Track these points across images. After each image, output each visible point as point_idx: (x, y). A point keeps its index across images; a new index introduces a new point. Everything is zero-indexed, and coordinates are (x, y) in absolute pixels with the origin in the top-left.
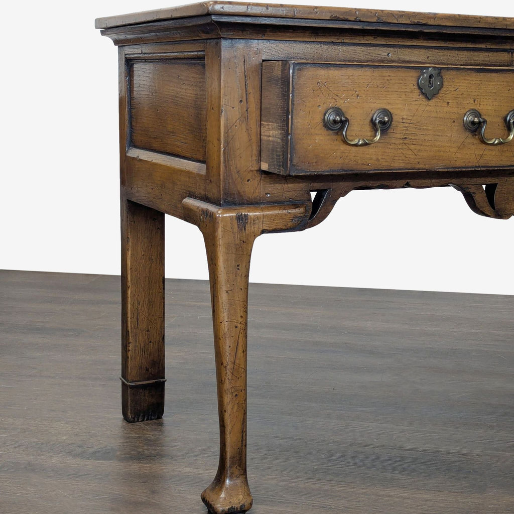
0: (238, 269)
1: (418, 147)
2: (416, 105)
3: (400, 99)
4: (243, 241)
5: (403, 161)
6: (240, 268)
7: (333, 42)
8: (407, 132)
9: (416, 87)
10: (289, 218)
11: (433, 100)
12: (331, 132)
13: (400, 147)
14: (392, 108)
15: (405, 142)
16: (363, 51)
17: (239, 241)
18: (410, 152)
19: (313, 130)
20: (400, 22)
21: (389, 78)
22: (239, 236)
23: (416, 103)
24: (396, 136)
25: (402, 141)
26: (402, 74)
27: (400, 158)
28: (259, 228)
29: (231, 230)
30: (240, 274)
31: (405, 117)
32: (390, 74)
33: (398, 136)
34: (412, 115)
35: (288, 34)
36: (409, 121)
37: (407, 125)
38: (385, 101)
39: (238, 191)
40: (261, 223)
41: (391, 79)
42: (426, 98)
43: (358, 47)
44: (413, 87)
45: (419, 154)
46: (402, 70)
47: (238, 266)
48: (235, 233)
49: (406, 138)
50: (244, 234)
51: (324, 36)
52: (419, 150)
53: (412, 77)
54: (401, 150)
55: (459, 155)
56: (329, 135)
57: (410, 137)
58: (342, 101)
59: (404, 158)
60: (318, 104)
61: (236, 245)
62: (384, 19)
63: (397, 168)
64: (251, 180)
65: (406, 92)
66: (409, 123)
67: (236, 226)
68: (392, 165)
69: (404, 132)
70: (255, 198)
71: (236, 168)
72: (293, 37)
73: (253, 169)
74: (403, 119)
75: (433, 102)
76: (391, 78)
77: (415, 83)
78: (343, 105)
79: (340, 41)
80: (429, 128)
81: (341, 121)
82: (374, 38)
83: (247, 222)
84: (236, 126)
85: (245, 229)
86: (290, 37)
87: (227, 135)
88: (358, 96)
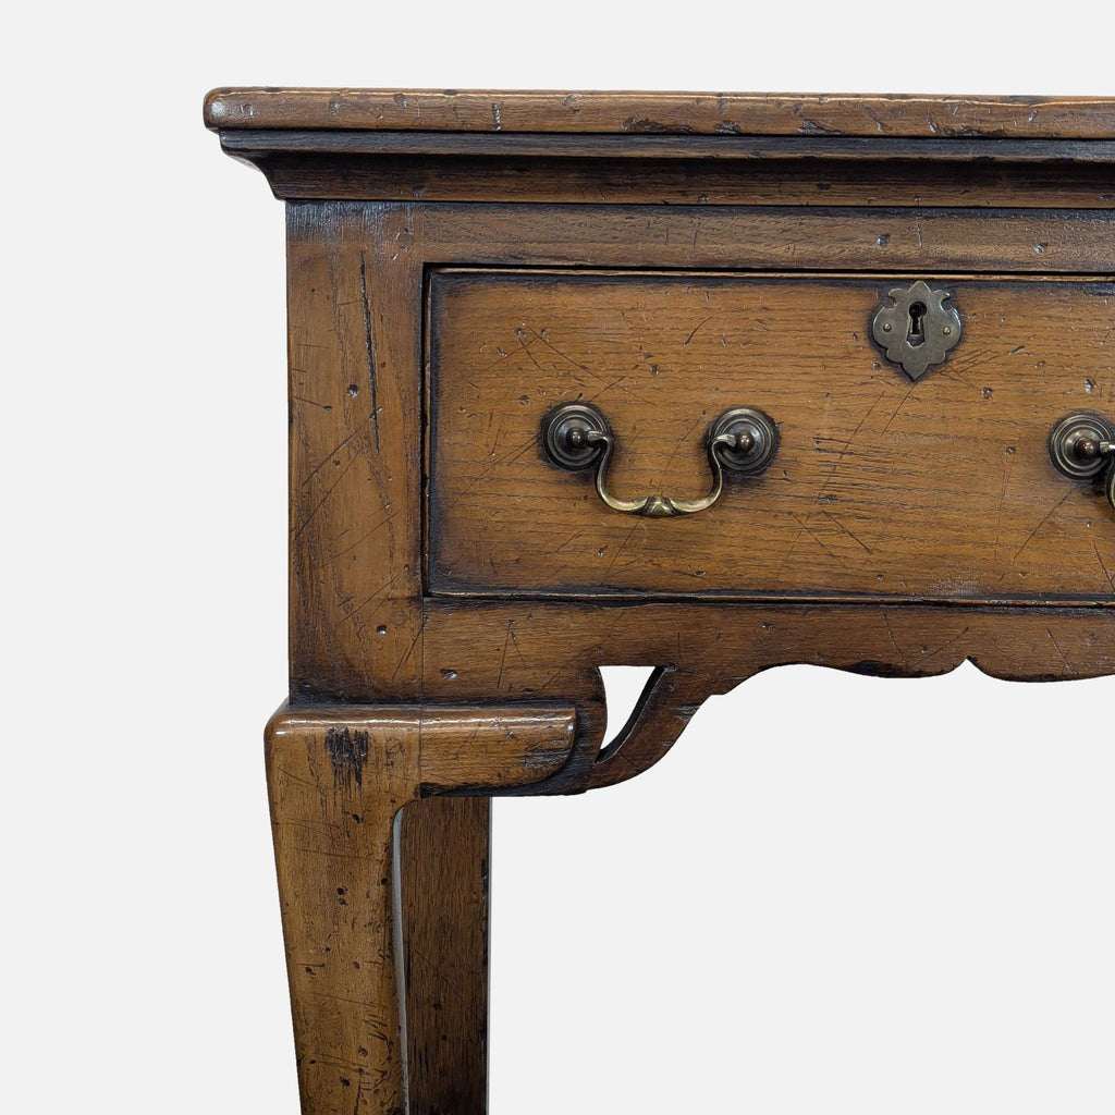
0: (344, 903)
1: (879, 528)
2: (865, 396)
3: (805, 377)
4: (356, 817)
5: (823, 569)
6: (347, 897)
7: (667, 204)
8: (833, 480)
9: (863, 342)
10: (512, 752)
11: (930, 382)
12: (566, 474)
13: (810, 523)
14: (776, 407)
15: (829, 508)
16: (784, 231)
17: (340, 815)
18: (848, 542)
19: (504, 467)
20: (893, 132)
21: (762, 315)
22: (339, 801)
23: (866, 390)
24: (792, 490)
25: (815, 508)
26: (806, 301)
27: (810, 558)
28: (406, 777)
29: (312, 780)
30: (351, 917)
31: (825, 433)
32: (766, 304)
33: (802, 490)
34: (851, 427)
35: (503, 183)
36: (840, 447)
37: (834, 458)
38: (751, 384)
39: (347, 660)
40: (414, 762)
41: (771, 319)
42: (900, 375)
43: (766, 218)
44: (852, 343)
45: (881, 546)
46: (812, 290)
47: (341, 891)
48: (327, 788)
49: (831, 497)
50: (355, 794)
51: (633, 185)
52: (881, 536)
53: (847, 310)
54: (815, 534)
55: (1034, 557)
56: (559, 483)
57: (847, 496)
58: (602, 385)
59: (822, 559)
60: (521, 393)
61: (332, 826)
62: (830, 124)
63: (800, 587)
64: (391, 627)
65: (827, 356)
66: (842, 453)
67: (327, 768)
68: (783, 578)
69: (824, 479)
70: (405, 685)
71: (339, 589)
72: (523, 191)
73: (397, 593)
74: (818, 439)
75: (926, 388)
76: (769, 314)
77: (860, 330)
78: (603, 397)
79: (692, 200)
80: (917, 468)
81: (600, 444)
82: (821, 187)
83: (365, 759)
84: (338, 463)
85: (359, 778)
86: (511, 192)
87: (305, 489)
88: (655, 368)
